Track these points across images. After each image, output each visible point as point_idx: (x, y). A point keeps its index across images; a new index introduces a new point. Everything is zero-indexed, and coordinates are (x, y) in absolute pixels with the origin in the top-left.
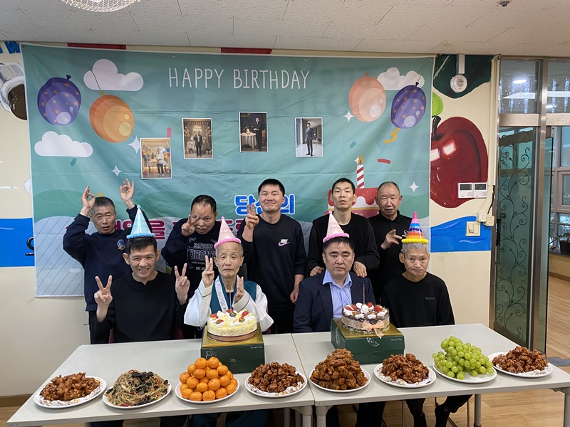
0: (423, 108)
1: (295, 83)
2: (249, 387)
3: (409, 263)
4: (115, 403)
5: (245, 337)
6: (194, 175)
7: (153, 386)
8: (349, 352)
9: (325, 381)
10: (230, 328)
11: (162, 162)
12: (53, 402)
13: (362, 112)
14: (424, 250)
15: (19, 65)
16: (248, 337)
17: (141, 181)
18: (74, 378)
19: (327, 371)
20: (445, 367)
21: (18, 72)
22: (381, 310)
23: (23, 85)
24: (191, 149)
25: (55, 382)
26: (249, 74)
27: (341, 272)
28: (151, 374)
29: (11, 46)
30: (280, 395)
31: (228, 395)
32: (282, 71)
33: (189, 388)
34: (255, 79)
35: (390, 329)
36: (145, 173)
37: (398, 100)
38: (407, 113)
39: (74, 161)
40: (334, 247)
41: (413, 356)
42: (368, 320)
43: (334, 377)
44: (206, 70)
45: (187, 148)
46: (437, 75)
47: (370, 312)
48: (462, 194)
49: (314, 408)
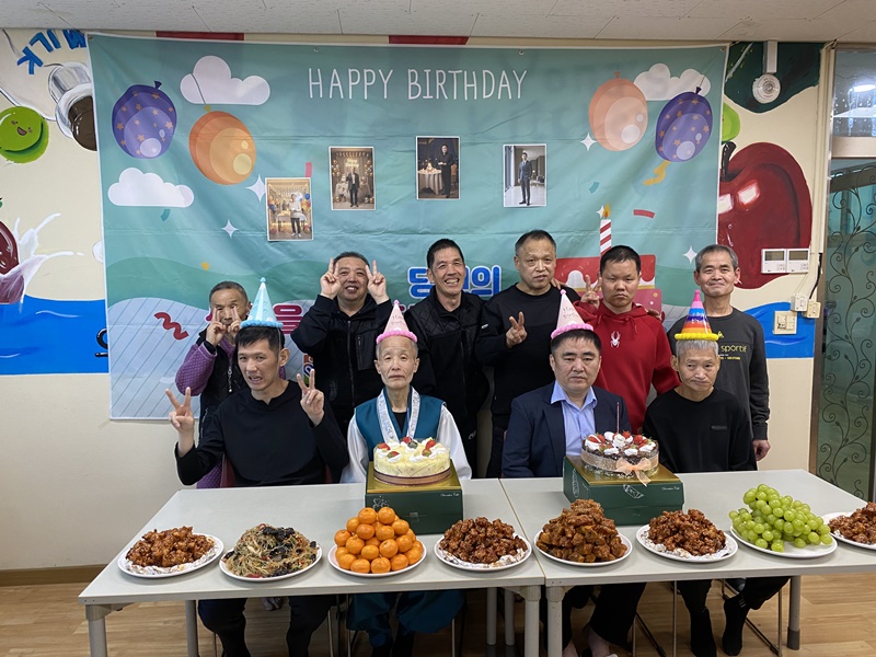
0: (706, 129)
1: (505, 89)
2: (442, 555)
3: (687, 372)
4: (238, 573)
5: (433, 480)
6: (347, 235)
7: (295, 549)
8: (598, 505)
9: (561, 548)
10: (409, 465)
11: (299, 215)
12: (146, 568)
13: (608, 136)
14: (711, 351)
15: (84, 67)
16: (437, 478)
17: (268, 245)
18: (176, 533)
19: (563, 533)
20: (751, 533)
21: (82, 76)
22: (644, 443)
23: (91, 97)
24: (342, 195)
25: (148, 539)
26: (432, 76)
27: (581, 385)
28: (291, 532)
29: (72, 37)
30: (491, 567)
31: (409, 565)
32: (484, 71)
33: (349, 553)
34: (441, 84)
35: (660, 473)
36: (272, 232)
37: (668, 117)
38: (682, 137)
39: (166, 213)
40: (569, 345)
41: (700, 513)
42: (625, 457)
43: (575, 542)
44: (365, 71)
45: (336, 194)
46: (730, 75)
47: (628, 446)
48: (768, 267)
49: (543, 588)
